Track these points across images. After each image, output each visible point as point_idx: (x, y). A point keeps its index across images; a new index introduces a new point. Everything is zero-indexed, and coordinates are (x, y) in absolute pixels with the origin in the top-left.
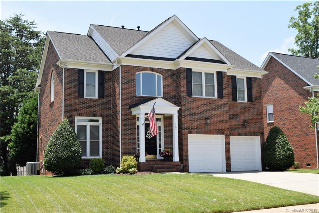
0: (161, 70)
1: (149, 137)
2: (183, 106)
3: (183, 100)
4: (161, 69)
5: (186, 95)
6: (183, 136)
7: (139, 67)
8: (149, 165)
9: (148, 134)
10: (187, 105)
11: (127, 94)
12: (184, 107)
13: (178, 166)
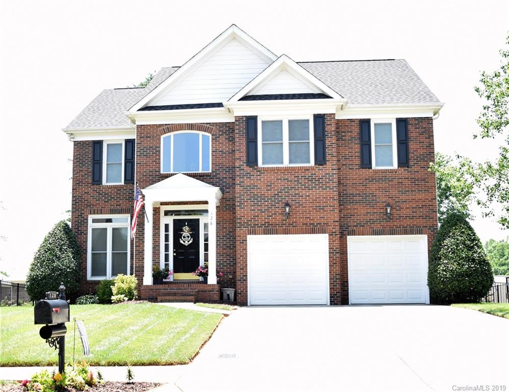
0: (208, 126)
1: (186, 242)
2: (238, 184)
3: (238, 173)
4: (207, 123)
5: (245, 164)
6: (238, 238)
7: (166, 125)
8: (156, 289)
9: (184, 237)
10: (247, 182)
11: (144, 172)
12: (241, 186)
13: (214, 291)
